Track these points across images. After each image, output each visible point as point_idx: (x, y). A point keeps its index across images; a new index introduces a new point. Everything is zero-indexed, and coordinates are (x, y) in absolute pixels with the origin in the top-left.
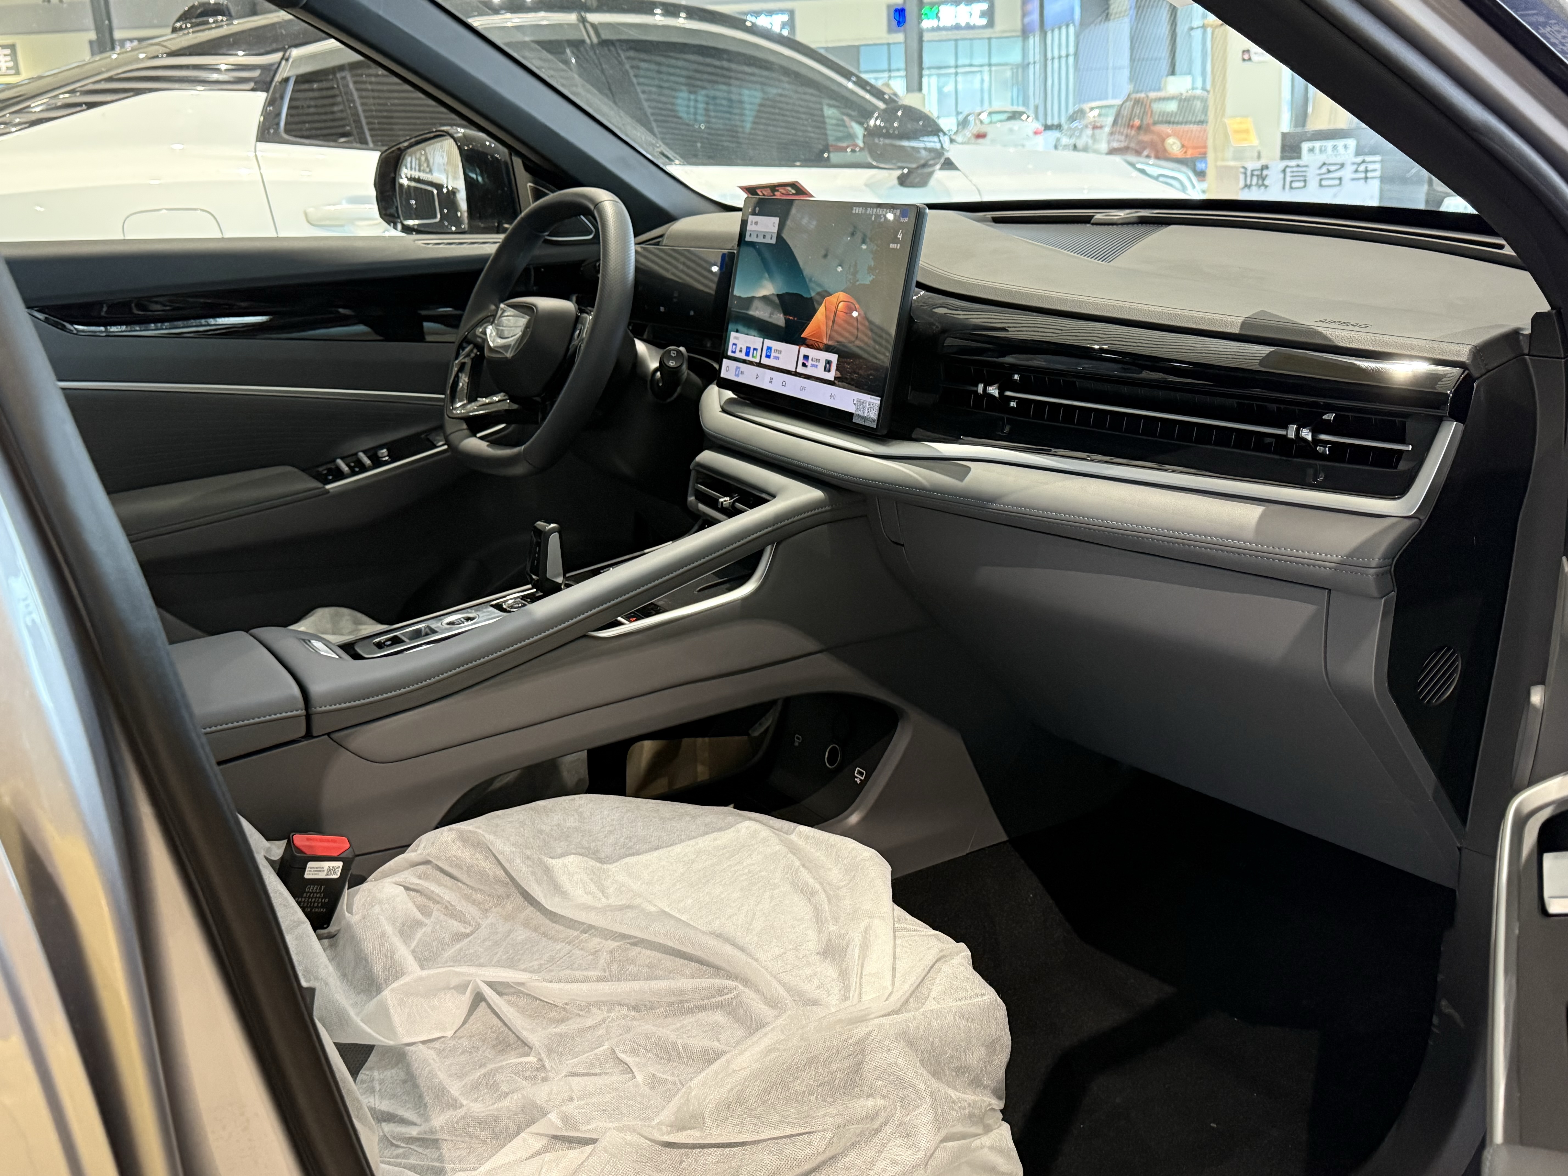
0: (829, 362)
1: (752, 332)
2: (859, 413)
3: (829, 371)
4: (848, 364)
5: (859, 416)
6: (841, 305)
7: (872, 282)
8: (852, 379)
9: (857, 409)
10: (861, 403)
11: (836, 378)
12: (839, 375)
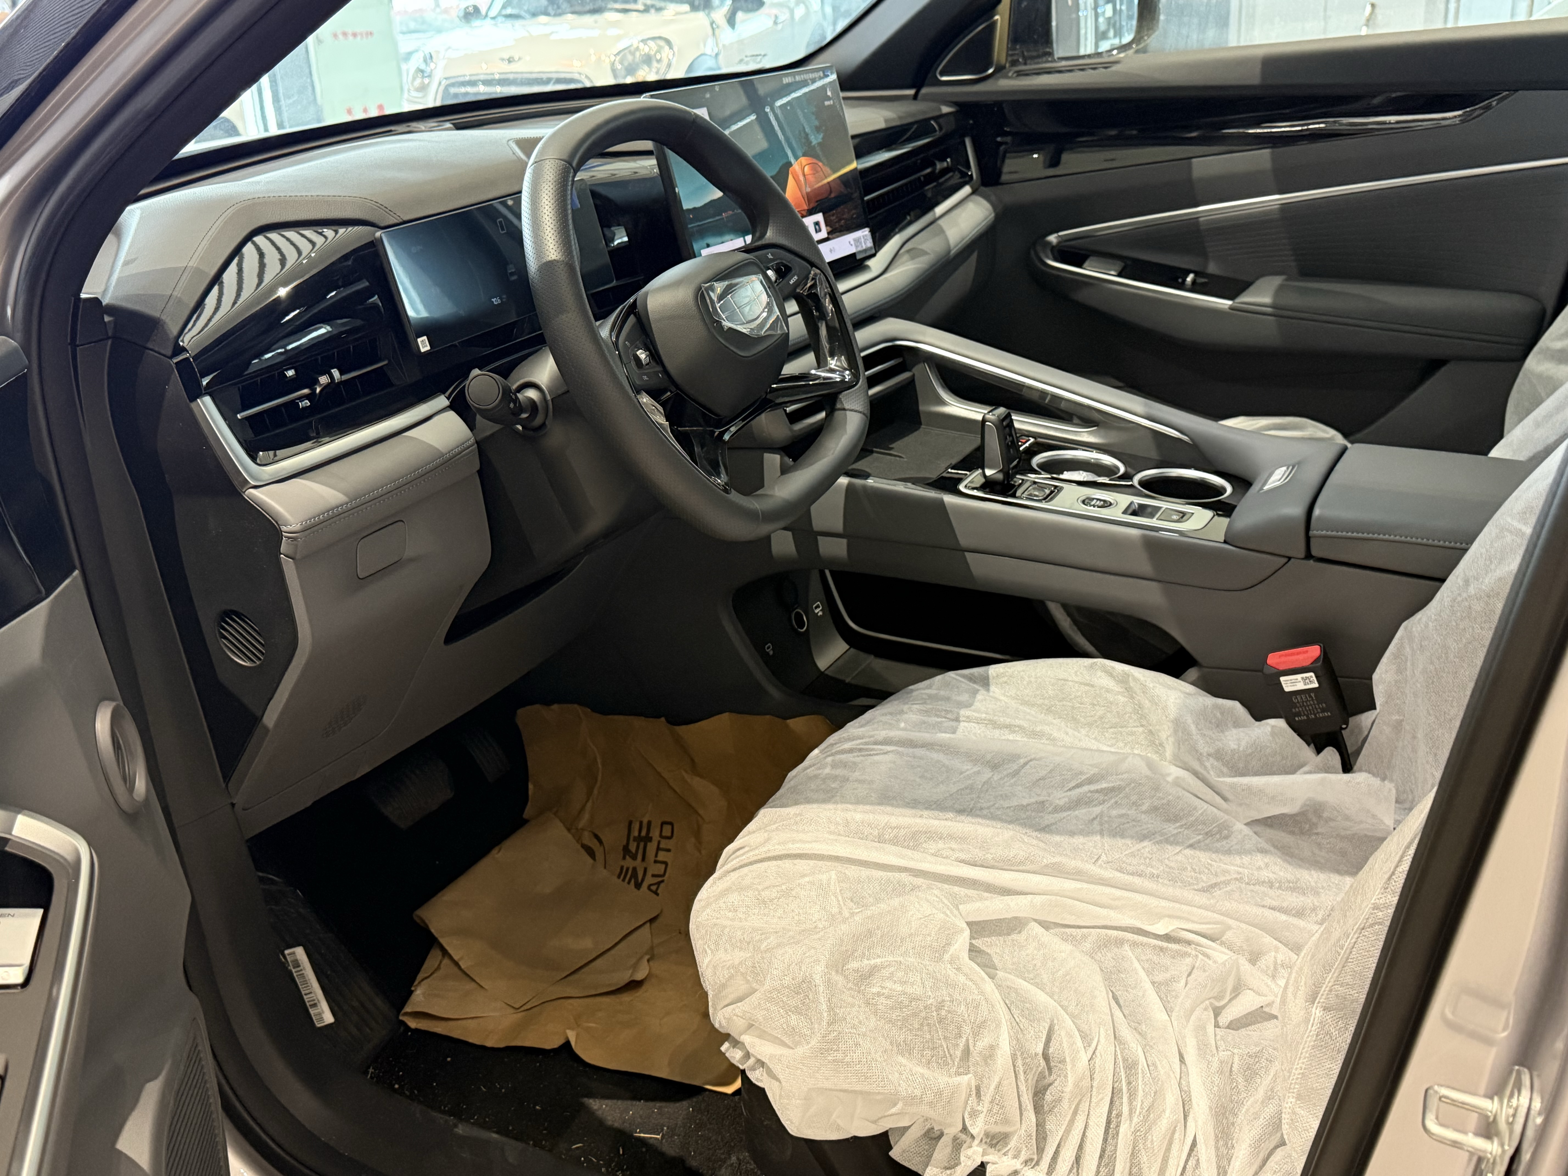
0: (817, 224)
1: (727, 237)
2: (860, 249)
3: (820, 230)
4: (833, 215)
5: (860, 252)
6: (806, 169)
7: (823, 138)
8: (842, 226)
9: (857, 247)
10: (857, 241)
11: (828, 233)
12: (829, 229)
